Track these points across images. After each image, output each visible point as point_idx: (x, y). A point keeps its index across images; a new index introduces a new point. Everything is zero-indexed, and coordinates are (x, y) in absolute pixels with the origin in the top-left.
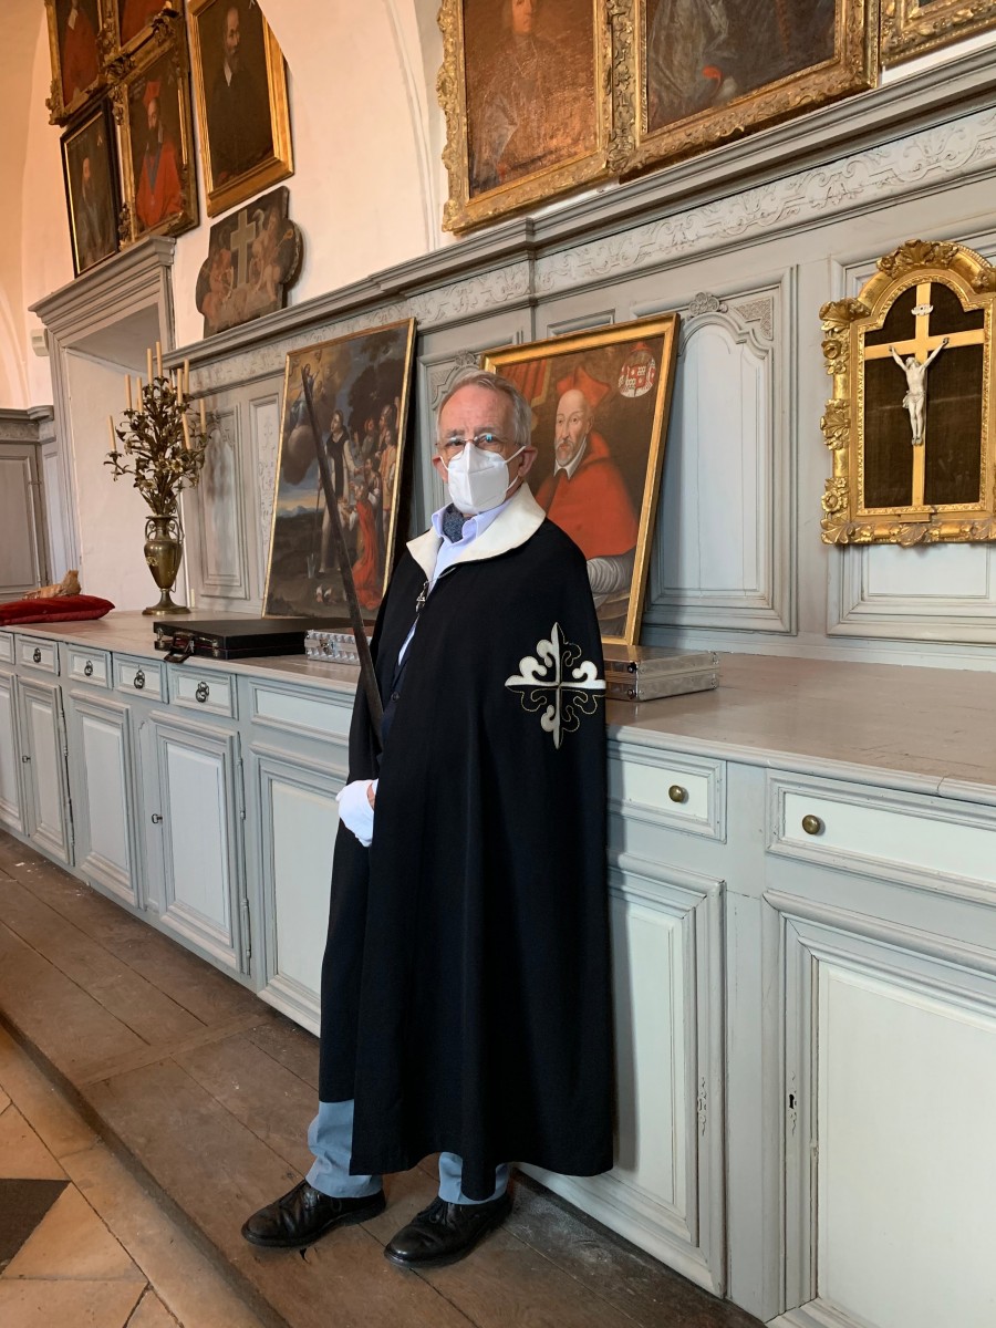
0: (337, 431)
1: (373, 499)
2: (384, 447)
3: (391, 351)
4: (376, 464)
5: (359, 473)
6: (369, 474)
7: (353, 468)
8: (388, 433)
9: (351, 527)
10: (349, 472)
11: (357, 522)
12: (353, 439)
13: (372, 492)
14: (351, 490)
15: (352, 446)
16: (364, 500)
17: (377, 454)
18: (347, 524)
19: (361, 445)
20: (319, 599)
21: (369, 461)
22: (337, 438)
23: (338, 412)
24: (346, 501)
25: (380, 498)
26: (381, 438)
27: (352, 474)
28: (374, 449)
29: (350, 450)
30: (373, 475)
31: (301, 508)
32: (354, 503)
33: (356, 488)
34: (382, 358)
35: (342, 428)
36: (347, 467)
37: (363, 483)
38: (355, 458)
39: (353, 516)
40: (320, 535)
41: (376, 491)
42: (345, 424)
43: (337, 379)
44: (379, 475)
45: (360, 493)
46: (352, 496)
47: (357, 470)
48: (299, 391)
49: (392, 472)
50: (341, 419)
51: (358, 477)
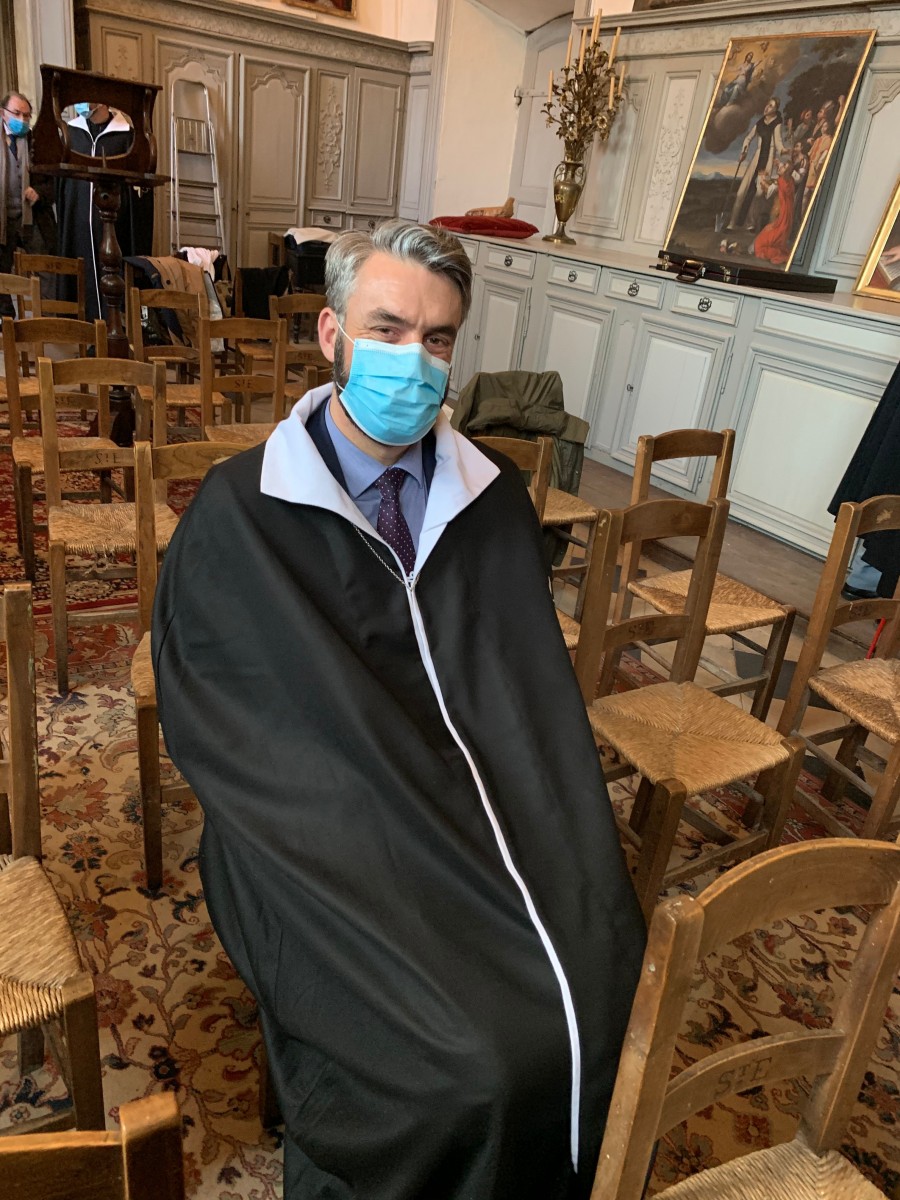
0: (771, 114)
1: (796, 176)
2: (819, 134)
3: (845, 55)
4: (806, 149)
5: (786, 153)
6: (797, 155)
7: (780, 147)
8: (826, 124)
9: (768, 196)
10: (775, 150)
11: (776, 193)
12: (786, 124)
13: (797, 171)
14: (775, 166)
15: (784, 129)
16: (788, 175)
17: (809, 140)
18: (765, 193)
19: (794, 129)
20: (723, 249)
21: (799, 144)
22: (769, 121)
23: (774, 99)
24: (767, 174)
25: (805, 177)
26: (817, 127)
27: (779, 152)
28: (808, 134)
29: (781, 133)
30: (801, 156)
31: (717, 174)
32: (776, 177)
33: (781, 165)
34: (834, 60)
35: (776, 113)
36: (775, 147)
37: (789, 162)
38: (785, 140)
39: (772, 188)
40: (734, 199)
41: (802, 170)
42: (781, 109)
43: (780, 71)
44: (808, 158)
45: (783, 170)
46: (775, 171)
47: (785, 150)
48: (735, 75)
49: (823, 157)
50: (777, 105)
51: (785, 156)
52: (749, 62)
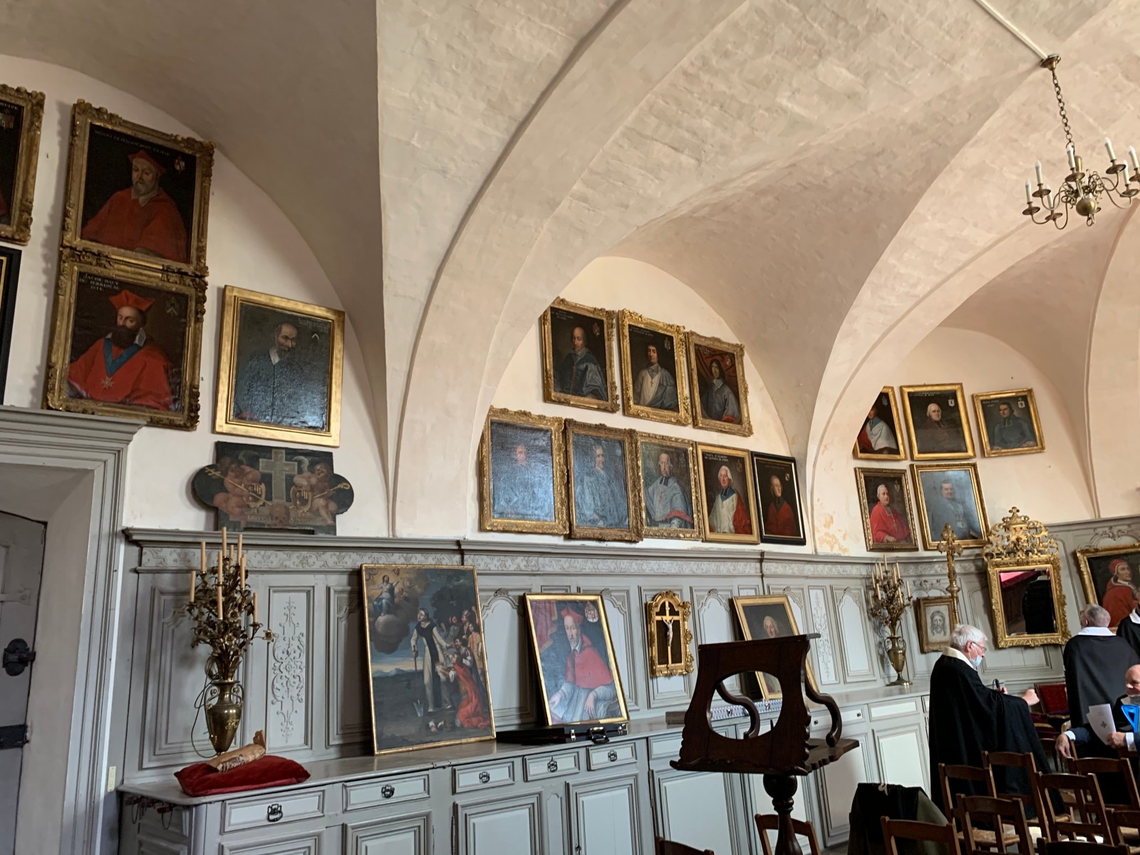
0: (425, 620)
2: (469, 633)
3: (461, 581)
4: (465, 643)
5: (450, 647)
6: (460, 648)
7: (444, 644)
8: (471, 625)
9: (452, 680)
10: (441, 646)
11: (456, 678)
12: (440, 627)
13: (466, 659)
14: (446, 657)
15: (440, 630)
16: (459, 662)
17: (464, 637)
18: (448, 678)
20: (433, 729)
21: (458, 640)
22: (425, 625)
23: (423, 609)
24: (443, 664)
25: (473, 661)
26: (465, 628)
27: (444, 647)
28: (461, 633)
29: (439, 633)
30: (463, 649)
31: (398, 670)
32: (451, 665)
33: (451, 656)
34: (454, 583)
35: (427, 619)
36: (439, 643)
38: (445, 638)
39: (452, 674)
40: (423, 687)
41: (469, 658)
42: (431, 616)
43: (418, 589)
44: (469, 649)
46: (448, 661)
47: (448, 645)
48: (379, 592)
49: (480, 648)
50: (427, 614)
51: (450, 650)
52: (387, 582)
